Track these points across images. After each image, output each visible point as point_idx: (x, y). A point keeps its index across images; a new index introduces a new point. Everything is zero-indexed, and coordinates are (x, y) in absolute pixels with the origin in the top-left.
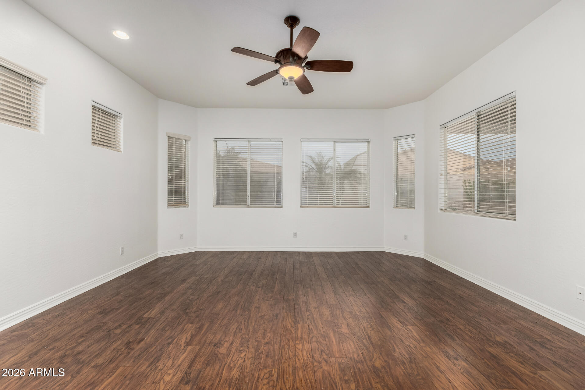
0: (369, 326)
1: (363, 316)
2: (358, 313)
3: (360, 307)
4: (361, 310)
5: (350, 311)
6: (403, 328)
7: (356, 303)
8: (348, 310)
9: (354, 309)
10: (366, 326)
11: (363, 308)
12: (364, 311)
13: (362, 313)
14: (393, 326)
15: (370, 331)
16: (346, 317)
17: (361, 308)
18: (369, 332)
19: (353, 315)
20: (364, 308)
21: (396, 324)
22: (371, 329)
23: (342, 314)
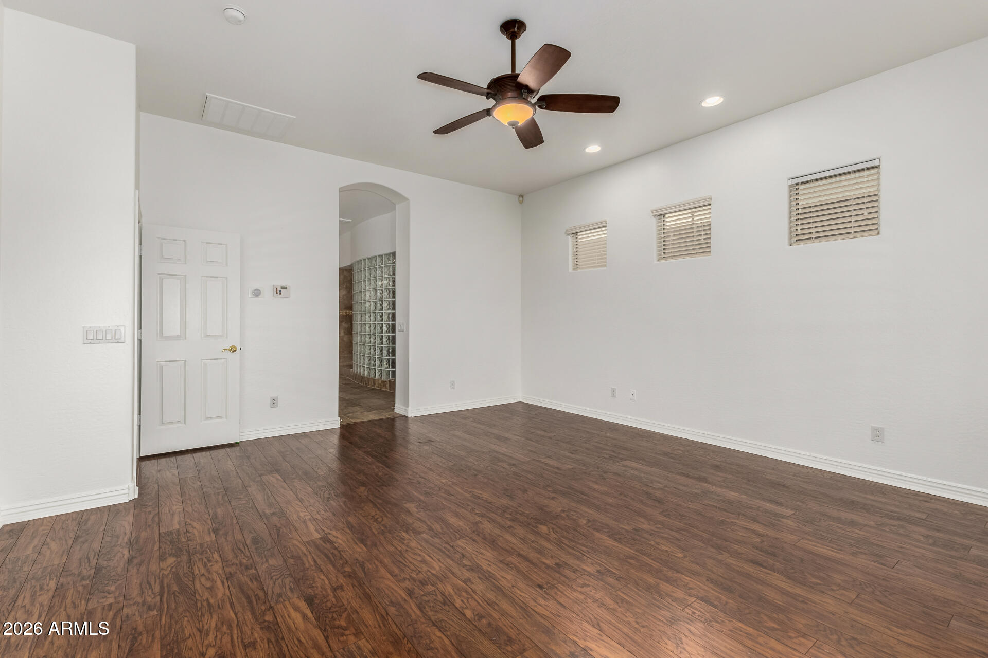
0: (380, 520)
1: (395, 533)
2: (404, 534)
3: (407, 550)
4: (403, 544)
5: (420, 534)
6: (329, 531)
7: (419, 559)
8: (424, 536)
9: (415, 542)
10: (385, 518)
11: (399, 548)
12: (395, 543)
13: (397, 537)
14: (343, 530)
15: (376, 514)
16: (419, 523)
17: (404, 547)
18: (378, 512)
19: (411, 529)
20: (398, 550)
21: (339, 535)
22: (376, 517)
23: (428, 525)
